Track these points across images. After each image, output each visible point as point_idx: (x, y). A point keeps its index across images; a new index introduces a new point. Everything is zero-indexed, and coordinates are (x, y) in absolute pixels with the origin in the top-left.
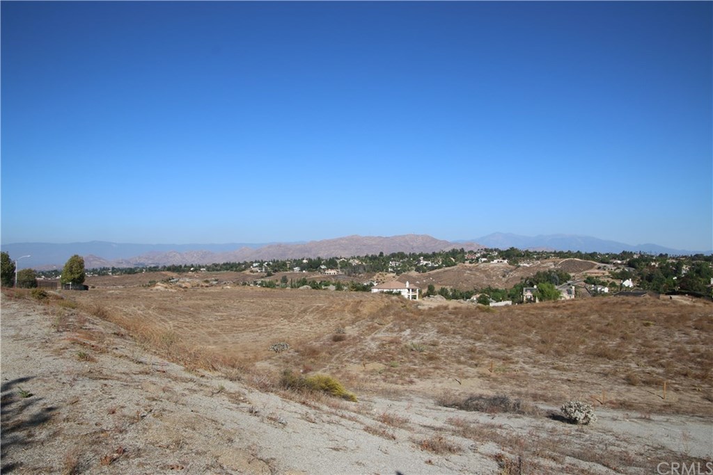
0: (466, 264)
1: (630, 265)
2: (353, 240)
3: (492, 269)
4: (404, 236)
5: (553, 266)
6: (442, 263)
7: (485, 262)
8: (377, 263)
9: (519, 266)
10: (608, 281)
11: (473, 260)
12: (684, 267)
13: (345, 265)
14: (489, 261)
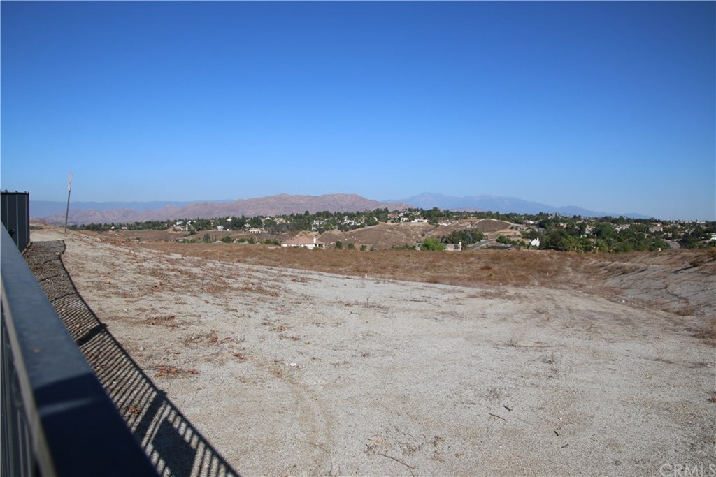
0: (388, 224)
1: (541, 225)
2: (282, 199)
3: (412, 228)
4: (332, 196)
5: (470, 226)
6: (365, 222)
7: (406, 221)
8: (301, 222)
9: (438, 226)
10: (518, 241)
11: (395, 219)
12: (588, 227)
13: (270, 223)
14: (410, 221)
